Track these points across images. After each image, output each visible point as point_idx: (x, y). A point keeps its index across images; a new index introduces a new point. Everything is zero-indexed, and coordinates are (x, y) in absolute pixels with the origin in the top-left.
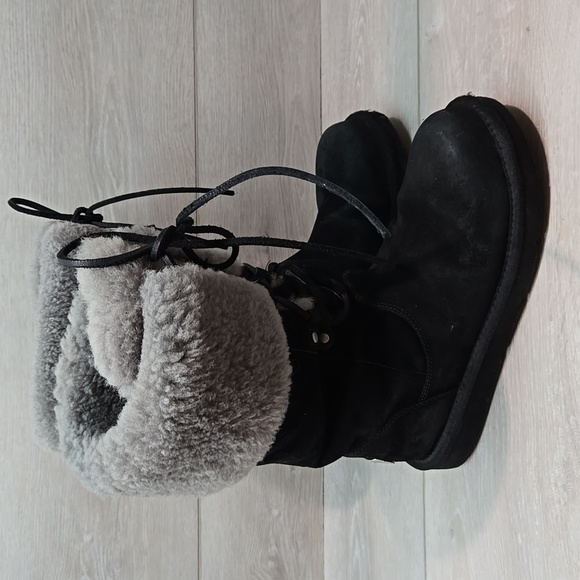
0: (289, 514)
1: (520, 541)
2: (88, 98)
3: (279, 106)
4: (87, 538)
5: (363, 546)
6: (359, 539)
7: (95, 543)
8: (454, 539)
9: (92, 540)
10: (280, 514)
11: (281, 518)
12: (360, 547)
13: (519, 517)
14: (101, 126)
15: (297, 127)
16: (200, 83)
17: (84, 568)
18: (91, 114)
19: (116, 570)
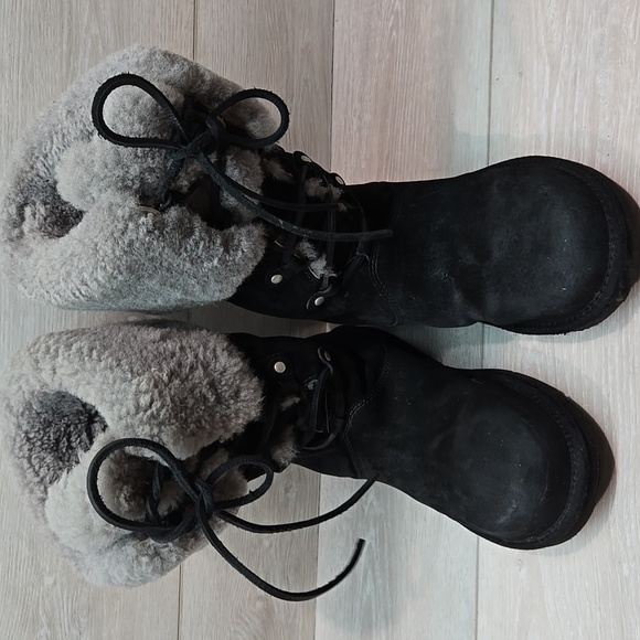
0: (280, 544)
1: (626, 572)
2: (66, 13)
3: (288, 53)
4: (49, 581)
5: (380, 582)
6: (373, 573)
7: (59, 586)
8: (524, 571)
9: (55, 583)
10: (271, 546)
11: (272, 550)
12: (375, 581)
13: (625, 544)
14: (82, 53)
15: (306, 81)
16: (201, 13)
17: (43, 619)
18: (70, 35)
19: (82, 620)
